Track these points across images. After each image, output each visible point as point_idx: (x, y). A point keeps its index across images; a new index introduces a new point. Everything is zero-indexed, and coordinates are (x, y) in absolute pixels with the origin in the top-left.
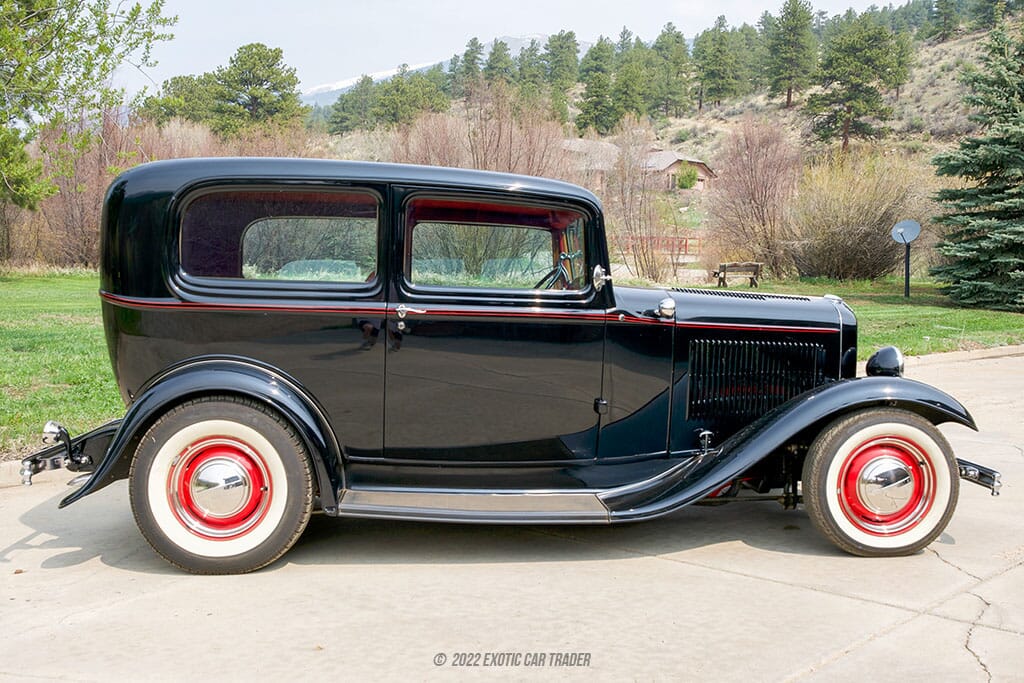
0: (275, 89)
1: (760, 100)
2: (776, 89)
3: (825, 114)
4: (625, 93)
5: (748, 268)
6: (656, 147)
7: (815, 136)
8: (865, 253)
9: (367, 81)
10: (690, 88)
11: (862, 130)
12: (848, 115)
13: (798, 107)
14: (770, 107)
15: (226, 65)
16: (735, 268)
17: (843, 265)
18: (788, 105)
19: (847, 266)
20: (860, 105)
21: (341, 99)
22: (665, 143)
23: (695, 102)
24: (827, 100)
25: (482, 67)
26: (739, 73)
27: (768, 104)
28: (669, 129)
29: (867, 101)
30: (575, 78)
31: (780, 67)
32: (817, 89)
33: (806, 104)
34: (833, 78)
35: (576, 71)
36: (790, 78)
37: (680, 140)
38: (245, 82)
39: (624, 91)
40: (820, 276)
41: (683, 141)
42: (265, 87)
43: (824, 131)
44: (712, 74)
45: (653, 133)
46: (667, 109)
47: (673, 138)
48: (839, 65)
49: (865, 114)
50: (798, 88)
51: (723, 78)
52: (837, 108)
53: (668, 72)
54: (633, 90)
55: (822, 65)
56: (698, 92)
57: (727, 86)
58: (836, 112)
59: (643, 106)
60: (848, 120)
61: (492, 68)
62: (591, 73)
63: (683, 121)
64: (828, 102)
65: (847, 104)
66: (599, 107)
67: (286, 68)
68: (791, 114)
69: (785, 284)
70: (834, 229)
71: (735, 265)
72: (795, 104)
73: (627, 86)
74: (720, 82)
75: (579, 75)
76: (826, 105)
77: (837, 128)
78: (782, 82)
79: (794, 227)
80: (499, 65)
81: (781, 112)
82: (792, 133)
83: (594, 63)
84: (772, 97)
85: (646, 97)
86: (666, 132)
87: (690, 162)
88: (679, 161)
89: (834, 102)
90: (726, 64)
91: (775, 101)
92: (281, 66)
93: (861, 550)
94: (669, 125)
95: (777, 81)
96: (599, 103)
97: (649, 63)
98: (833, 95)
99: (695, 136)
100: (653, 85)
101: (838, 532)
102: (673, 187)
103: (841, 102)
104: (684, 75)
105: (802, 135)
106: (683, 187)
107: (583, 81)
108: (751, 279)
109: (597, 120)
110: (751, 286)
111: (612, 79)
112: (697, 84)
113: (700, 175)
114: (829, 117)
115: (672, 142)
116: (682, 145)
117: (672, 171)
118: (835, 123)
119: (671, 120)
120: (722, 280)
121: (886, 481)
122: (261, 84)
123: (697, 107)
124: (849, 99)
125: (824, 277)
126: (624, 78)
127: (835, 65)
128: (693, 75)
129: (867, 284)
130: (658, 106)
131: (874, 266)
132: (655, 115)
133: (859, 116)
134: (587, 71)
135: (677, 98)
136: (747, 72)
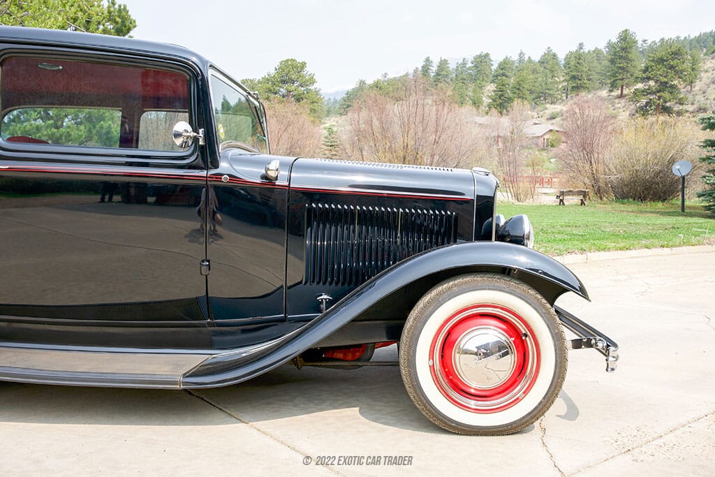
0: (302, 86)
1: (604, 93)
2: (613, 86)
3: (644, 101)
4: (519, 89)
5: (580, 193)
6: (537, 122)
7: (638, 115)
8: (658, 183)
9: (362, 83)
10: (560, 87)
11: (667, 110)
12: (658, 102)
13: (627, 97)
14: (610, 97)
15: (273, 72)
16: (570, 193)
17: (643, 192)
18: (621, 96)
19: (646, 192)
20: (666, 95)
21: (347, 94)
22: (543, 120)
23: (563, 95)
24: (645, 92)
25: (432, 74)
26: (591, 77)
27: (609, 96)
28: (546, 111)
29: (671, 93)
30: (490, 81)
31: (616, 72)
32: (640, 86)
33: (632, 95)
34: (649, 78)
35: (491, 76)
36: (622, 79)
37: (553, 118)
38: (284, 82)
39: (518, 89)
40: (628, 198)
41: (554, 118)
42: (296, 85)
43: (644, 111)
44: (574, 77)
45: (536, 114)
46: (545, 99)
47: (548, 117)
48: (653, 70)
49: (670, 101)
50: (628, 86)
51: (580, 80)
52: (652, 97)
53: (546, 76)
54: (523, 88)
55: (641, 70)
56: (565, 90)
57: (583, 85)
58: (651, 99)
59: (530, 97)
60: (659, 104)
61: (439, 75)
62: (499, 78)
63: (555, 106)
64: (645, 93)
65: (658, 94)
66: (502, 98)
67: (309, 73)
68: (623, 101)
69: (604, 204)
70: (637, 168)
71: (570, 191)
72: (625, 96)
73: (520, 85)
74: (579, 82)
75: (492, 79)
76: (644, 95)
77: (651, 110)
78: (618, 82)
79: (611, 166)
80: (442, 73)
81: (617, 101)
82: (624, 113)
83: (501, 72)
84: (611, 91)
85: (531, 92)
86: (545, 113)
87: (557, 131)
88: (551, 130)
89: (650, 93)
90: (582, 71)
91: (613, 94)
92: (305, 73)
93: (454, 427)
94: (546, 109)
95: (614, 81)
96: (502, 95)
97: (534, 71)
98: (649, 89)
99: (562, 115)
100: (536, 84)
101: (429, 407)
102: (547, 146)
103: (654, 93)
104: (556, 79)
105: (630, 115)
106: (552, 146)
107: (494, 82)
108: (582, 200)
109: (501, 105)
110: (581, 205)
111: (512, 81)
112: (565, 84)
113: (563, 139)
114: (646, 103)
115: (548, 119)
116: (554, 121)
117: (546, 137)
118: (650, 106)
119: (548, 106)
120: (561, 201)
121: (485, 352)
122: (293, 83)
123: (564, 98)
124: (659, 91)
125: (631, 200)
126: (518, 79)
127: (650, 70)
128: (562, 79)
129: (660, 205)
130: (540, 97)
131: (665, 193)
132: (538, 103)
133: (666, 102)
134: (497, 76)
135: (551, 92)
136: (597, 77)
